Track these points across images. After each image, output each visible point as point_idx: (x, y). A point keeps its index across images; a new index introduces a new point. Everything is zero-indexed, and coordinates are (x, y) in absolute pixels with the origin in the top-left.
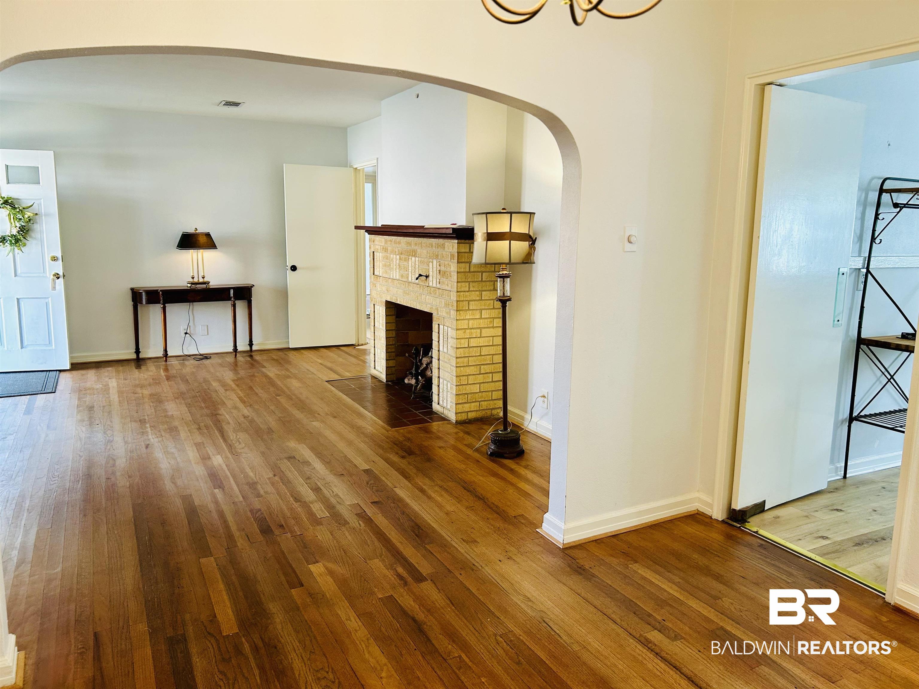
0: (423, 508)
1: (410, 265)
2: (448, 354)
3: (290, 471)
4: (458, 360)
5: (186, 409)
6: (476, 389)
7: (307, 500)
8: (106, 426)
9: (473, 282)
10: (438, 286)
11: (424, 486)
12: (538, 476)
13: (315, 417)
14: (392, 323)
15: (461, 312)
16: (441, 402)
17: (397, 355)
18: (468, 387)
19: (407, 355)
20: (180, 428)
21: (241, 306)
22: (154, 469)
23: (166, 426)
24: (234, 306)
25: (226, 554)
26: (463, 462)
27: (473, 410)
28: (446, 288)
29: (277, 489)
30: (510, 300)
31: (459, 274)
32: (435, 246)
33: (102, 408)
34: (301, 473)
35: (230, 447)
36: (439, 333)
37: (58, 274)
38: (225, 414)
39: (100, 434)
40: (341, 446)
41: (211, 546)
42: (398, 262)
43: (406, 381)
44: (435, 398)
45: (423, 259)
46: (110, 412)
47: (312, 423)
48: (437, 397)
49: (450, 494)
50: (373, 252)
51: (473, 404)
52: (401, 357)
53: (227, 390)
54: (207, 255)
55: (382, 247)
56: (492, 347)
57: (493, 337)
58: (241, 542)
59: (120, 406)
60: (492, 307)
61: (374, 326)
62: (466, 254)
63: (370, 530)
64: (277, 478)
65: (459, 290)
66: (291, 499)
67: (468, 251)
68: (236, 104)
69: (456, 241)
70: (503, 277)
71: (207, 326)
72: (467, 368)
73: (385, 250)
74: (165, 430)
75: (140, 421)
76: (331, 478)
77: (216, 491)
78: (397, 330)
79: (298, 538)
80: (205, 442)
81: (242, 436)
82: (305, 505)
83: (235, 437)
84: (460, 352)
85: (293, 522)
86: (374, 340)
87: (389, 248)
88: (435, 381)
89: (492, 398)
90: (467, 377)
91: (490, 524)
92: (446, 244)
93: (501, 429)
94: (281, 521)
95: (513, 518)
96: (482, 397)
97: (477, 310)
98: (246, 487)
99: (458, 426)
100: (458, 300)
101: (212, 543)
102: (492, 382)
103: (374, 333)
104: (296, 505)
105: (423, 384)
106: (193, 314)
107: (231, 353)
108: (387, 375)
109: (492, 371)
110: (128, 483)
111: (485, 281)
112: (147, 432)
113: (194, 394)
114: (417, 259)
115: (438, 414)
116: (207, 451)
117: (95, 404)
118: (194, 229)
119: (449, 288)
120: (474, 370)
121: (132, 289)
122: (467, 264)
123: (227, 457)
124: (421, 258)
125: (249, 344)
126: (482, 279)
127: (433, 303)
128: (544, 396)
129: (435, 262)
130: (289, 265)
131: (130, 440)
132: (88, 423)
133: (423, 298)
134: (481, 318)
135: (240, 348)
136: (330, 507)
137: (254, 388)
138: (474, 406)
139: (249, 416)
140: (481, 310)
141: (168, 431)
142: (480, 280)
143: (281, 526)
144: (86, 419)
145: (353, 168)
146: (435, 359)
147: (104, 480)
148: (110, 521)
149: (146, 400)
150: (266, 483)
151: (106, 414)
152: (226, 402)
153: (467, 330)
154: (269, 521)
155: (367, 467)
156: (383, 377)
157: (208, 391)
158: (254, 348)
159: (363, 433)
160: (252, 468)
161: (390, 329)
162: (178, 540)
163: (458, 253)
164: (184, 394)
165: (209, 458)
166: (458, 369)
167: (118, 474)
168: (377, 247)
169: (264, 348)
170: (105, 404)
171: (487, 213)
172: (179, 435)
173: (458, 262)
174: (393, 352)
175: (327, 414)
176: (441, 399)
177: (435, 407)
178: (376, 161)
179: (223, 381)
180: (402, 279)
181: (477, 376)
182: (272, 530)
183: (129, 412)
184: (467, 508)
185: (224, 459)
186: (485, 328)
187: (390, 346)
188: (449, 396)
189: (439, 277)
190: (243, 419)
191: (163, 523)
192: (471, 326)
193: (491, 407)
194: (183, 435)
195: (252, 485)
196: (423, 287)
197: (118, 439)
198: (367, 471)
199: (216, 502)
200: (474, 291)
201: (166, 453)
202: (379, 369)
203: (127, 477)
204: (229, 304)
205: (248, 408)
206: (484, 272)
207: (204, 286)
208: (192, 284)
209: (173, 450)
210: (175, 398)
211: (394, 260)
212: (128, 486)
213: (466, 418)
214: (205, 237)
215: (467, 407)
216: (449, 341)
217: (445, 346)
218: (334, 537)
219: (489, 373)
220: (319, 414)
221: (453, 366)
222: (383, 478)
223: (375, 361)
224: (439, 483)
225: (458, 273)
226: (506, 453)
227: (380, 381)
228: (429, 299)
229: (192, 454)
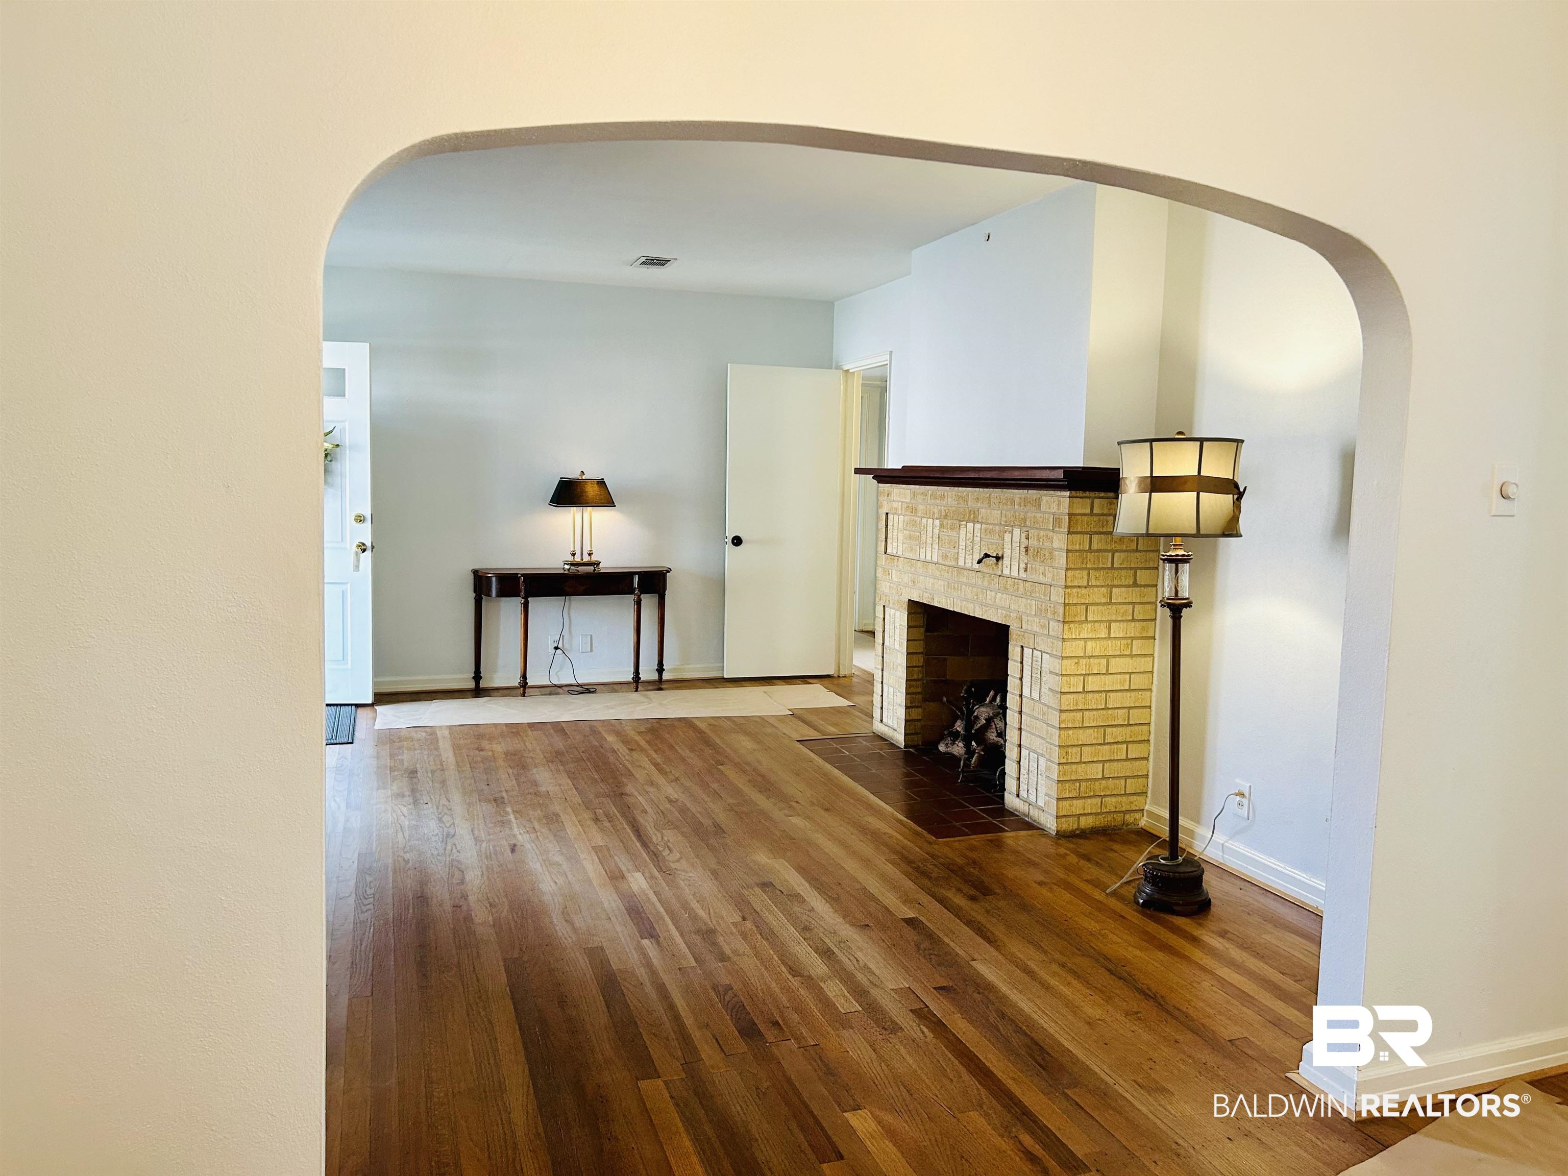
0: (1040, 1008)
1: (963, 535)
2: (1041, 703)
3: (771, 912)
4: (1064, 716)
5: (569, 781)
6: (1096, 771)
7: (813, 973)
8: (441, 808)
9: (1095, 569)
10: (1023, 575)
11: (1029, 963)
12: (1251, 955)
13: (791, 807)
14: (918, 640)
15: (1071, 626)
16: (1023, 793)
17: (925, 700)
18: (1081, 768)
19: (945, 699)
20: (563, 817)
21: (649, 603)
22: (531, 893)
23: (539, 812)
24: (638, 603)
25: (684, 1076)
26: (1091, 916)
27: (1089, 811)
28: (1041, 579)
29: (754, 948)
30: (1188, 605)
31: (1070, 554)
32: (1020, 504)
33: (430, 775)
34: (793, 919)
35: (655, 856)
36: (1022, 663)
37: (364, 544)
38: (636, 793)
39: (433, 821)
40: (851, 866)
41: (654, 1057)
42: (936, 531)
43: (942, 748)
44: (1010, 784)
45: (991, 527)
46: (443, 782)
47: (790, 818)
48: (1015, 782)
49: (1087, 983)
50: (887, 514)
51: (1089, 801)
52: (931, 704)
53: (632, 750)
54: (598, 517)
55: (905, 505)
56: (1129, 694)
57: (1131, 673)
58: (708, 1053)
59: (459, 772)
60: (1130, 618)
61: (883, 644)
62: (1085, 518)
63: (946, 1047)
64: (749, 924)
65: (1069, 584)
66: (784, 969)
67: (1088, 511)
68: (661, 262)
69: (1068, 493)
70: (1176, 561)
71: (591, 636)
72: (1081, 731)
73: (913, 510)
74: (539, 820)
75: (495, 800)
76: (847, 931)
77: (646, 942)
78: (927, 653)
79: (812, 1052)
80: (610, 846)
81: (670, 835)
82: (810, 982)
83: (660, 839)
84: (1068, 702)
85: (795, 1017)
86: (883, 670)
87: (920, 507)
88: (1011, 752)
89: (1125, 791)
90: (1079, 749)
91: (1184, 1052)
92: (1044, 499)
93: (1163, 856)
94: (773, 1015)
95: (1229, 1043)
96: (1106, 788)
97: (1101, 621)
98: (697, 939)
99: (1062, 842)
100: (1066, 602)
101: (656, 1051)
102: (1127, 759)
103: (883, 657)
104: (795, 982)
105: (980, 756)
106: (570, 617)
107: (627, 683)
108: (906, 735)
109: (1128, 740)
110: (491, 918)
111: (1117, 569)
112: (510, 822)
113: (579, 756)
114: (978, 526)
115: (1017, 816)
116: (616, 864)
117: (418, 766)
118: (579, 473)
119: (1048, 580)
120: (1093, 737)
121: (475, 572)
122: (1085, 536)
123: (652, 877)
124: (987, 524)
125: (657, 670)
126: (1113, 563)
127: (1012, 607)
128: (1241, 794)
129: (1017, 532)
130: (730, 535)
131: (483, 836)
132: (411, 801)
133: (988, 597)
134: (1109, 638)
135: (643, 676)
136: (859, 992)
137: (677, 747)
138: (1091, 805)
139: (678, 800)
140: (1110, 622)
141: (544, 821)
142: (1109, 565)
143: (776, 1024)
144: (407, 793)
145: (842, 369)
146: (1011, 710)
147: (448, 907)
148: (470, 989)
149: (501, 762)
150: (732, 934)
151: (437, 785)
152: (634, 772)
153: (1081, 660)
154: (751, 1011)
155: (911, 915)
156: (899, 738)
157: (601, 749)
158: (666, 676)
159: (886, 845)
160: (701, 900)
161: (915, 651)
162: (593, 1038)
163: (1069, 514)
164: (562, 754)
165: (623, 877)
166: (1062, 732)
167: (472, 899)
168: (895, 505)
169: (682, 677)
170: (434, 768)
171: (1151, 441)
172: (563, 829)
173: (1069, 531)
174: (919, 693)
175: (813, 804)
176: (1023, 787)
177: (1010, 800)
178: (888, 357)
179: (623, 734)
180: (943, 563)
181: (1099, 747)
182: (759, 1031)
183: (475, 782)
184: (1127, 1014)
185: (649, 880)
186: (1114, 656)
187: (914, 683)
188: (1042, 782)
189: (1024, 558)
190: (668, 806)
191: (562, 1002)
192: (1089, 653)
193: (1123, 809)
194: (571, 829)
195: (708, 934)
196: (990, 576)
197: (463, 830)
198: (910, 922)
199: (649, 965)
200: (1097, 586)
201: (547, 863)
202: (890, 723)
203: (488, 905)
204: (630, 599)
205: (673, 784)
206: (1117, 551)
207: (590, 569)
208: (572, 564)
209: (559, 859)
210: (548, 761)
211: (930, 529)
212: (492, 923)
213: (1075, 826)
214: (596, 486)
215: (1078, 806)
216: (1044, 679)
217: (1036, 688)
218: (881, 1058)
219: (1122, 743)
220: (797, 802)
221: (1053, 726)
222: (947, 940)
223: (882, 708)
224: (1057, 956)
225: (1068, 551)
226: (1178, 905)
227: (893, 746)
228: (1001, 599)
229: (591, 867)
